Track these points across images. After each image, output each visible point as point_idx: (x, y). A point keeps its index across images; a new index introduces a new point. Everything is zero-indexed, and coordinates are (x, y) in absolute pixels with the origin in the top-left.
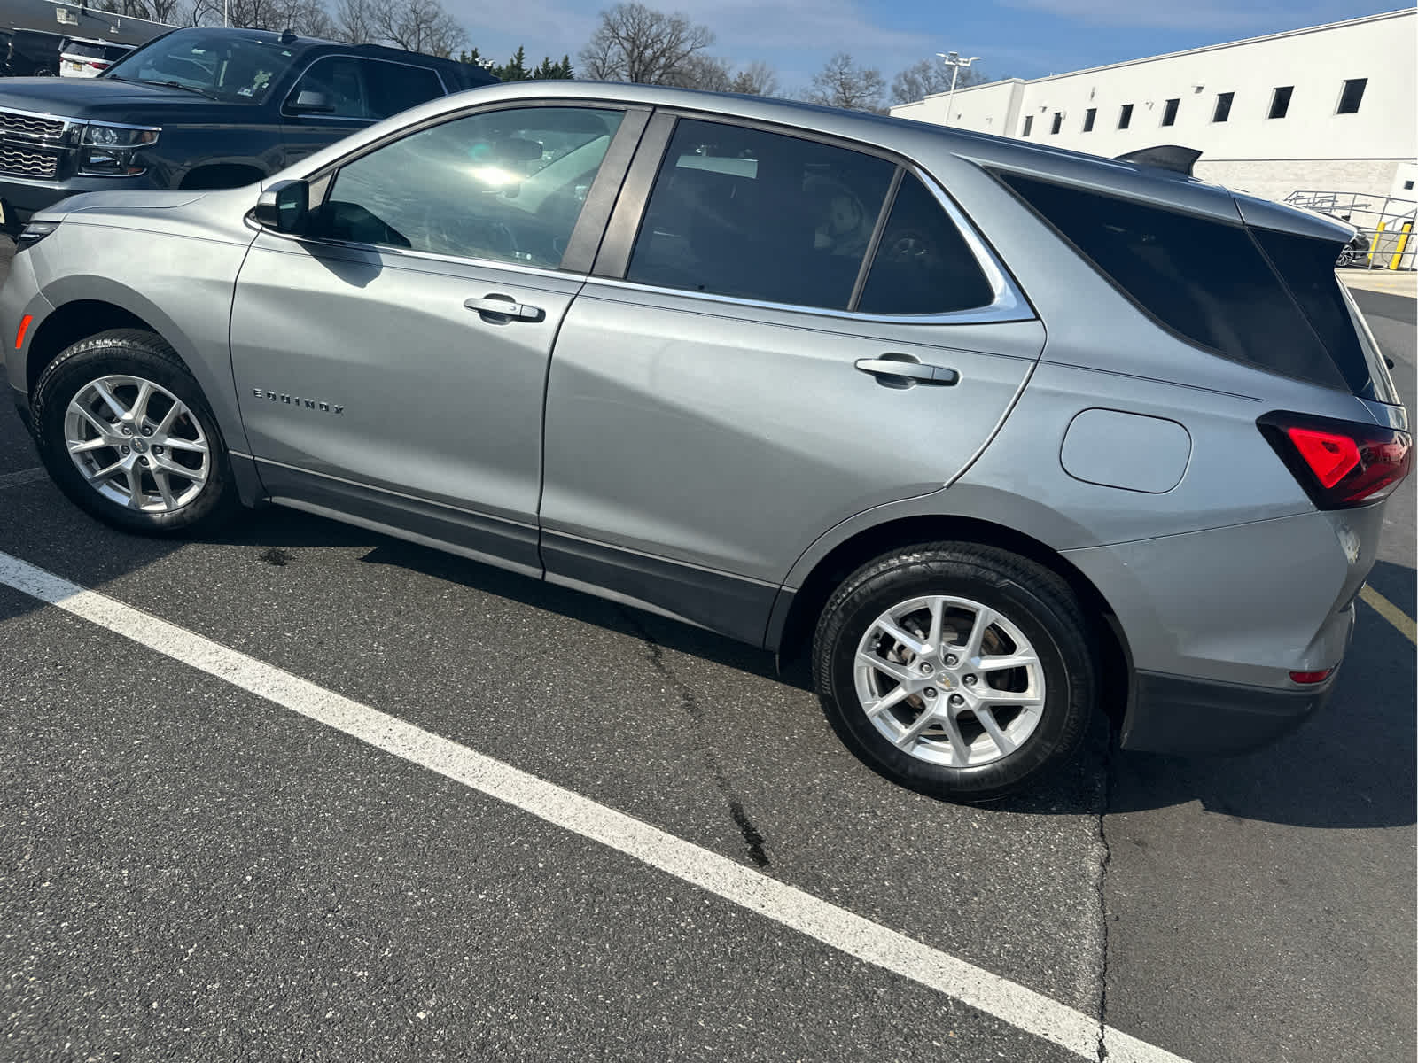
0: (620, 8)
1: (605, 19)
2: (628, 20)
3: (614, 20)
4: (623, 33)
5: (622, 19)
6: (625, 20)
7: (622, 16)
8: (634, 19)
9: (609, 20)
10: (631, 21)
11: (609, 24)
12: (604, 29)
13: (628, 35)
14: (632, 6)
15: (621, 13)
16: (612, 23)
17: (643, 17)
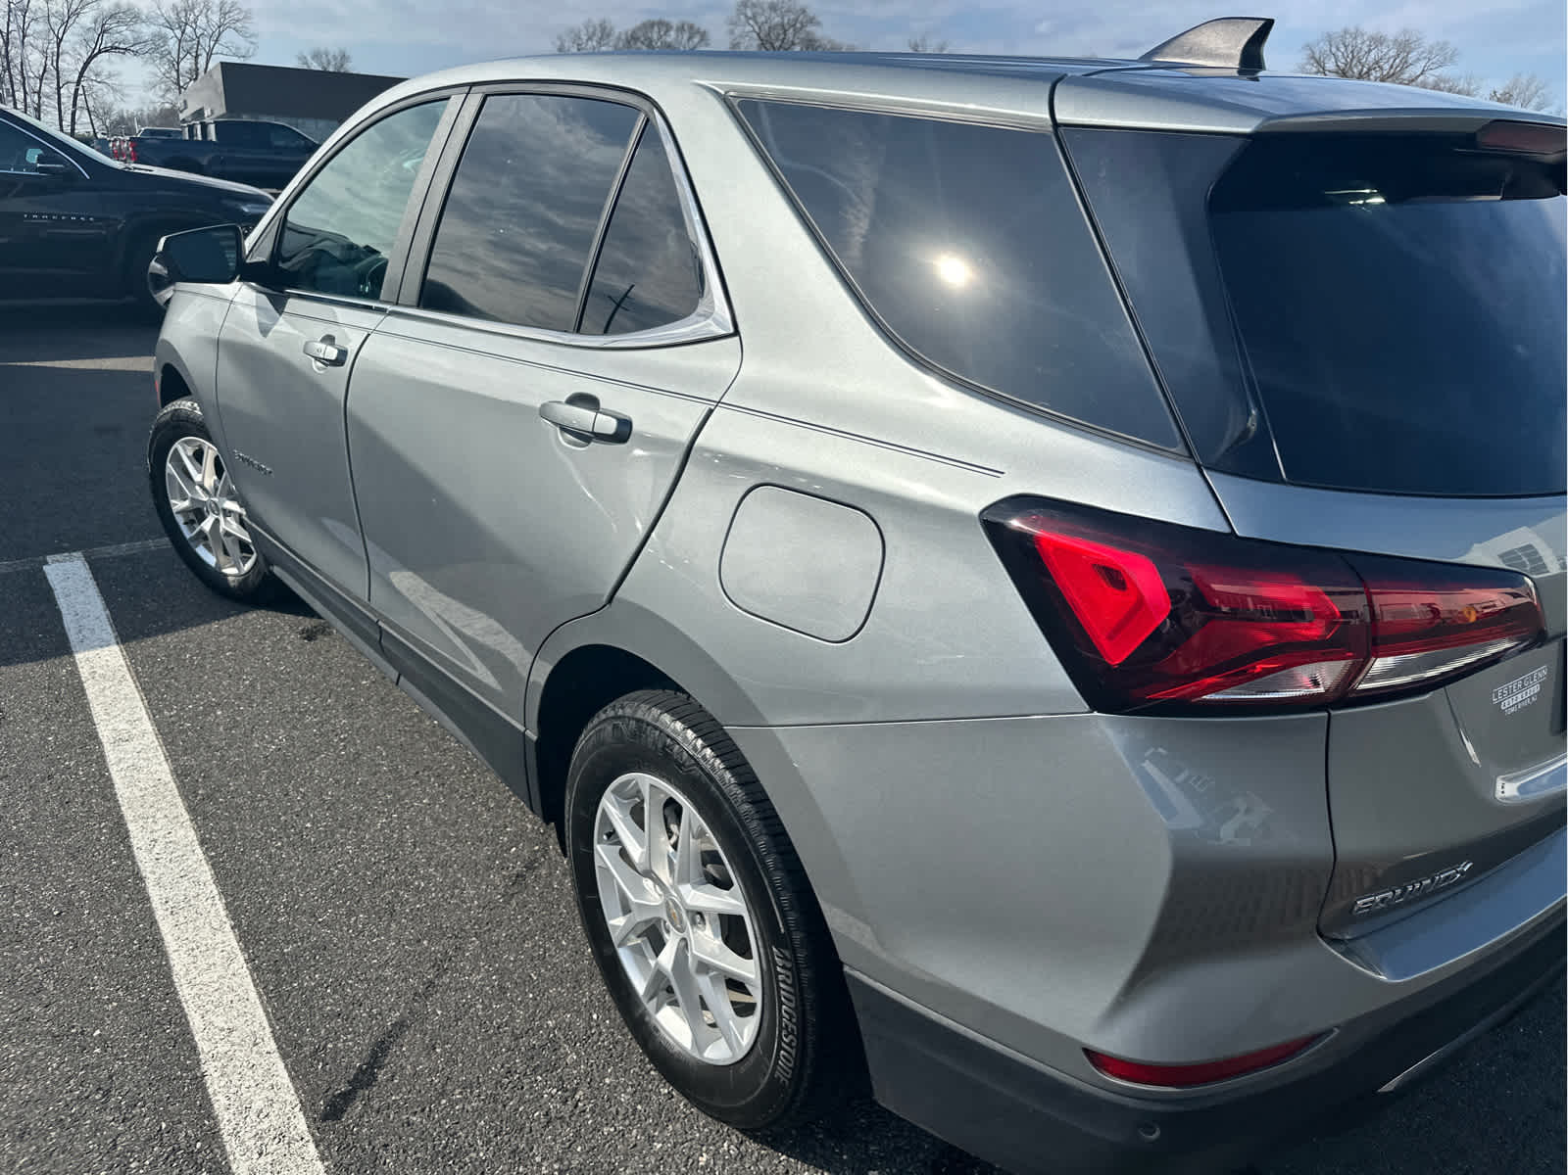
0: (1329, 39)
1: (1309, 52)
2: (1338, 49)
3: (1320, 52)
4: (1330, 65)
5: (1331, 51)
6: (1334, 50)
7: (1331, 46)
8: (1346, 47)
9: (1313, 52)
10: (1343, 50)
11: (1313, 57)
12: (1307, 64)
13: (1338, 66)
14: (1346, 32)
15: (1330, 42)
16: (1317, 56)
17: (1359, 42)
